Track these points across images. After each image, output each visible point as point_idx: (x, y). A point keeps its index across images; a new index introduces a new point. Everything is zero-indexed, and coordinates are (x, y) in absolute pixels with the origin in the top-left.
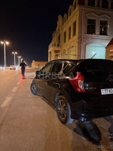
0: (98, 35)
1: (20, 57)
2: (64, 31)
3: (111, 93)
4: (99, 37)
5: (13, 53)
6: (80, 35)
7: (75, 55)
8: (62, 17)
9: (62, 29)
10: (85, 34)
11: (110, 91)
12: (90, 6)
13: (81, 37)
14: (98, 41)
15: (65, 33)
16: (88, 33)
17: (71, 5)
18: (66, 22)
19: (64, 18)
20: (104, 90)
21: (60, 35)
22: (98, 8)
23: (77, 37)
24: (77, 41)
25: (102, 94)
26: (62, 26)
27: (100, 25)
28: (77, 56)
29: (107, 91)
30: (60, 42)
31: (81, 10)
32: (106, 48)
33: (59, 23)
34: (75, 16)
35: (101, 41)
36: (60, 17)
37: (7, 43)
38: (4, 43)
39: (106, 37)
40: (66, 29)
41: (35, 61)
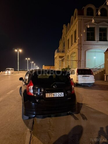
0: (98, 41)
1: (33, 62)
2: (67, 39)
3: (55, 96)
4: (99, 43)
5: (26, 59)
6: (80, 42)
7: (76, 61)
8: (66, 26)
9: (66, 37)
10: (85, 41)
11: (55, 95)
12: (89, 15)
13: (81, 44)
14: (98, 46)
15: (68, 40)
16: (87, 40)
17: (72, 16)
18: (69, 31)
19: (68, 27)
20: (48, 94)
21: (64, 42)
22: (97, 17)
23: (77, 44)
24: (77, 47)
25: (46, 97)
26: (66, 34)
27: (100, 31)
28: (77, 61)
29: (51, 95)
30: (64, 48)
31: (80, 20)
32: (105, 53)
33: (64, 31)
34: (76, 26)
35: (101, 46)
36: (64, 26)
37: (20, 51)
38: (18, 50)
39: (106, 43)
40: (69, 37)
41: (45, 66)
